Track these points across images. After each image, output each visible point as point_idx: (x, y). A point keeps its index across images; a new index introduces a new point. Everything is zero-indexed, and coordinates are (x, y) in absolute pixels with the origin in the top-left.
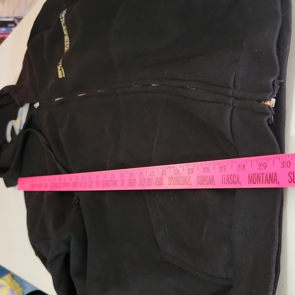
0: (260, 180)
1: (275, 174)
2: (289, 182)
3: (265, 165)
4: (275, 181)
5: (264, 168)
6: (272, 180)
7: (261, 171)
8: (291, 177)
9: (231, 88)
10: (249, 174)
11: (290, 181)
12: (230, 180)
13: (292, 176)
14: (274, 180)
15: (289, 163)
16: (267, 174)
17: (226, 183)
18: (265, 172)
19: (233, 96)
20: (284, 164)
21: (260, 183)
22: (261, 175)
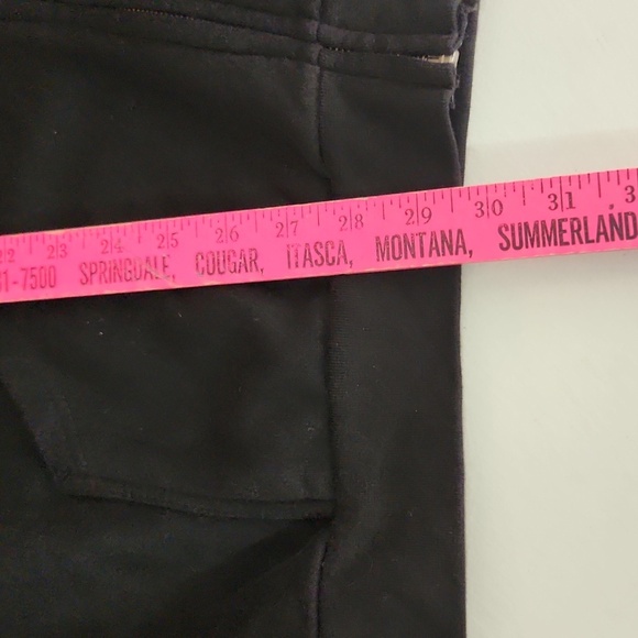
0: (412, 249)
1: (460, 231)
2: (502, 248)
3: (426, 213)
4: (461, 250)
5: (422, 220)
6: (450, 247)
7: (415, 229)
8: (505, 238)
9: (311, 18)
10: (378, 238)
11: (505, 245)
12: (315, 257)
13: (508, 235)
14: (457, 247)
15: (497, 204)
16: (434, 234)
17: (300, 264)
18: (428, 228)
19: (318, 40)
20: (484, 208)
21: (414, 256)
22: (417, 239)
